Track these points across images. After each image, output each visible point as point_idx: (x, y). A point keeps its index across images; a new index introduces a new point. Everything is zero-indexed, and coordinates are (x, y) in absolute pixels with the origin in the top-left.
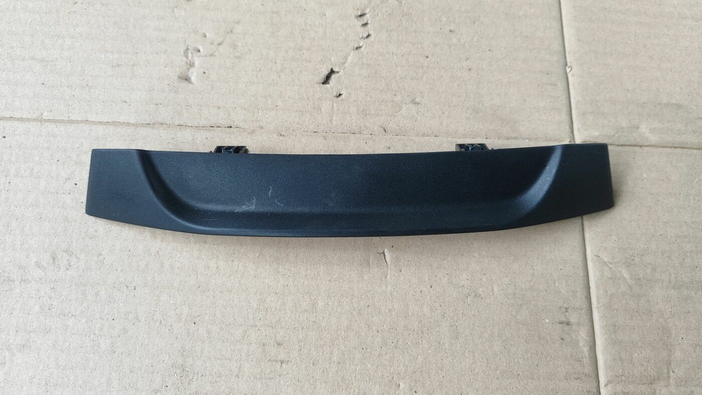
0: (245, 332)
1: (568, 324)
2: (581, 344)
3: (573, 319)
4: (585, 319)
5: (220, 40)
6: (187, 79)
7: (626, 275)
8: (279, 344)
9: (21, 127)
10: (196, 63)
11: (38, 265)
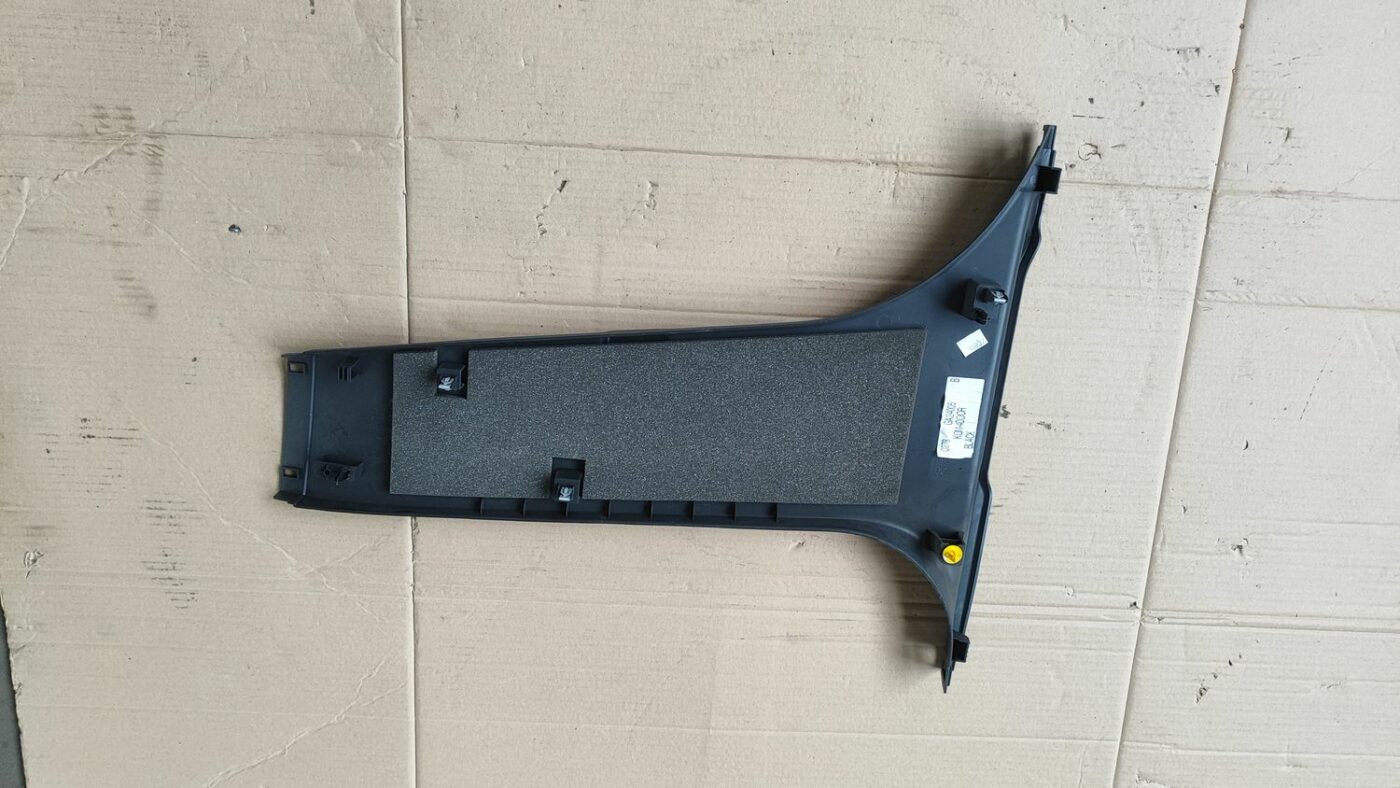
0: (603, 18)
1: (417, 20)
2: (410, 8)
3: (414, 23)
4: (407, 22)
5: (635, 212)
6: (654, 185)
7: (379, 49)
8: (584, 10)
9: (751, 151)
10: (647, 196)
11: (726, 59)
